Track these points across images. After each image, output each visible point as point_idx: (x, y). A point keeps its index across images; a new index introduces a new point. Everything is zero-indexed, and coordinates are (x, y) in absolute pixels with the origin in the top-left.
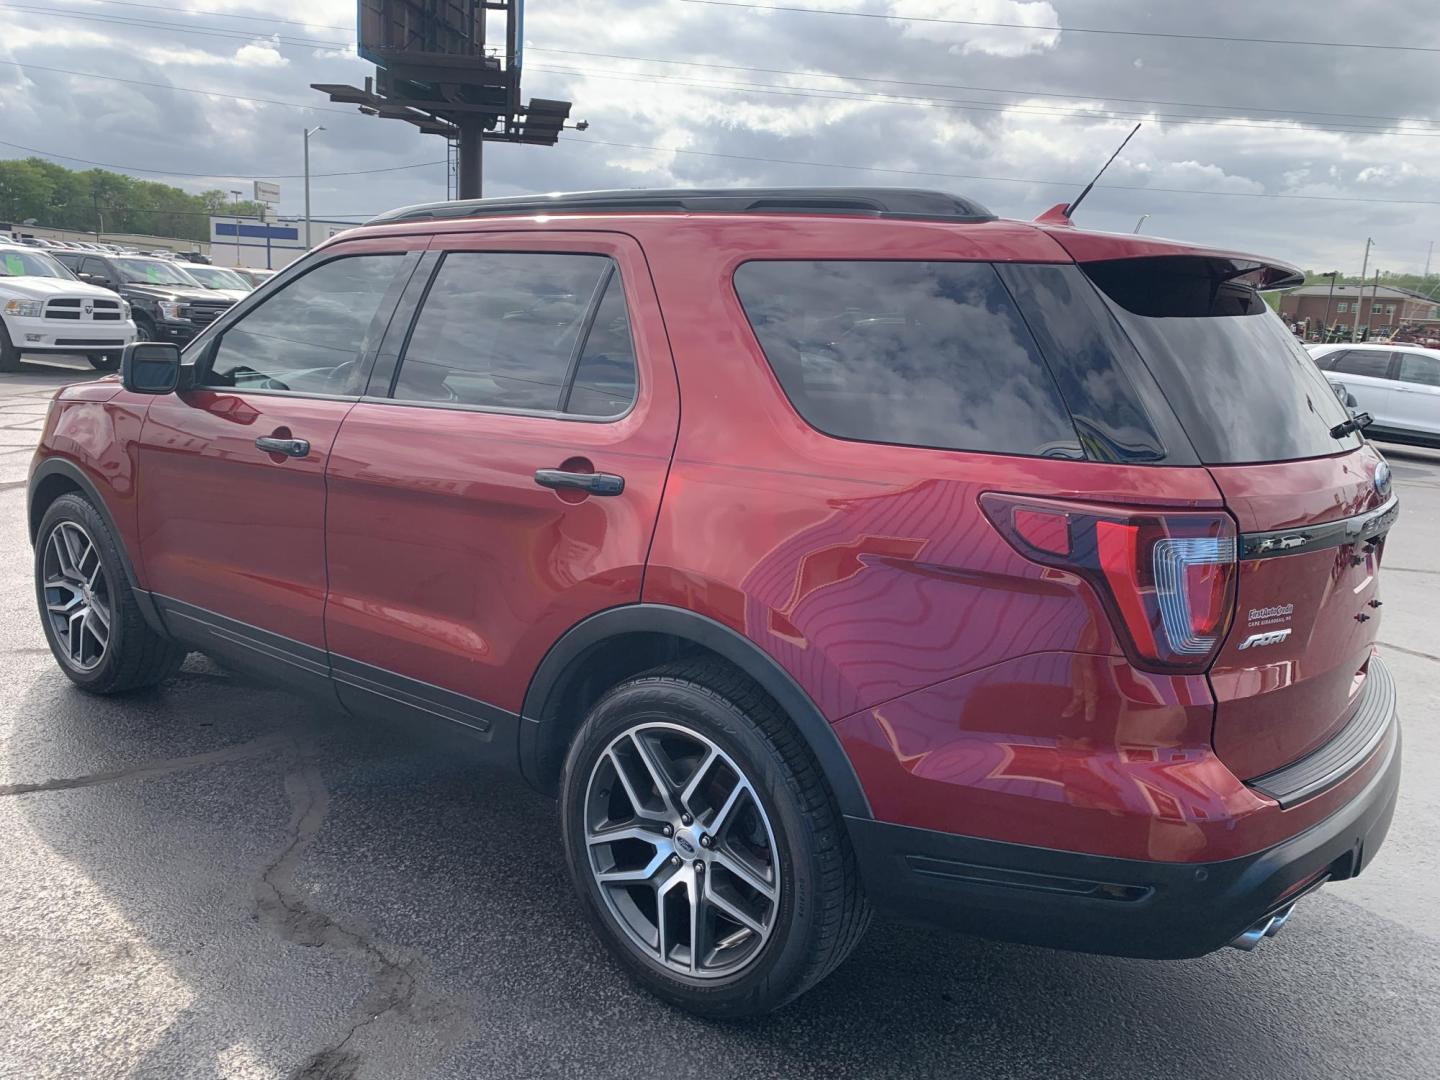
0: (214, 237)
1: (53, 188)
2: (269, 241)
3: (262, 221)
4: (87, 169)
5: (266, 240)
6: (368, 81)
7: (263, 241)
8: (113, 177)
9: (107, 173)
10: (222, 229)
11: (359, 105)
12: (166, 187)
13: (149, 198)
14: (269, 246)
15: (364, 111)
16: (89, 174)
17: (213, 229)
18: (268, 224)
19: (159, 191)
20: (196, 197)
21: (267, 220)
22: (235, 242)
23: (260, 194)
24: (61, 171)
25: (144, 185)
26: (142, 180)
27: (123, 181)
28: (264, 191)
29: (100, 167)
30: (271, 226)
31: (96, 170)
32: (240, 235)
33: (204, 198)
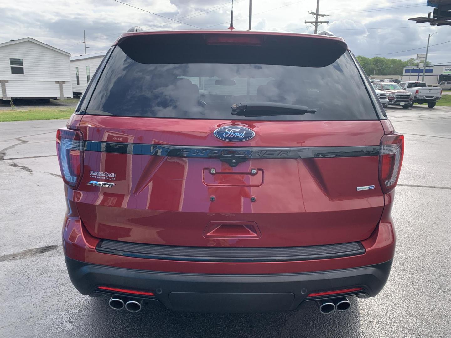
0: (404, 74)
1: (363, 64)
2: (419, 74)
3: (418, 67)
4: (373, 57)
5: (418, 73)
6: (430, 14)
7: (417, 74)
8: (381, 59)
9: (379, 57)
10: (407, 71)
11: (430, 23)
12: (396, 60)
13: (390, 64)
14: (419, 76)
15: (431, 25)
16: (374, 58)
17: (404, 71)
18: (420, 68)
19: (394, 61)
20: (405, 62)
21: (420, 67)
22: (409, 75)
23: (418, 58)
24: (366, 59)
25: (389, 60)
26: (389, 58)
27: (383, 59)
28: (420, 57)
29: (377, 56)
30: (421, 69)
31: (376, 57)
32: (411, 73)
33: (408, 62)
